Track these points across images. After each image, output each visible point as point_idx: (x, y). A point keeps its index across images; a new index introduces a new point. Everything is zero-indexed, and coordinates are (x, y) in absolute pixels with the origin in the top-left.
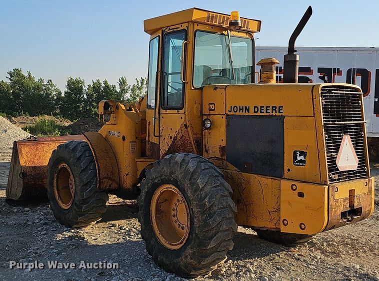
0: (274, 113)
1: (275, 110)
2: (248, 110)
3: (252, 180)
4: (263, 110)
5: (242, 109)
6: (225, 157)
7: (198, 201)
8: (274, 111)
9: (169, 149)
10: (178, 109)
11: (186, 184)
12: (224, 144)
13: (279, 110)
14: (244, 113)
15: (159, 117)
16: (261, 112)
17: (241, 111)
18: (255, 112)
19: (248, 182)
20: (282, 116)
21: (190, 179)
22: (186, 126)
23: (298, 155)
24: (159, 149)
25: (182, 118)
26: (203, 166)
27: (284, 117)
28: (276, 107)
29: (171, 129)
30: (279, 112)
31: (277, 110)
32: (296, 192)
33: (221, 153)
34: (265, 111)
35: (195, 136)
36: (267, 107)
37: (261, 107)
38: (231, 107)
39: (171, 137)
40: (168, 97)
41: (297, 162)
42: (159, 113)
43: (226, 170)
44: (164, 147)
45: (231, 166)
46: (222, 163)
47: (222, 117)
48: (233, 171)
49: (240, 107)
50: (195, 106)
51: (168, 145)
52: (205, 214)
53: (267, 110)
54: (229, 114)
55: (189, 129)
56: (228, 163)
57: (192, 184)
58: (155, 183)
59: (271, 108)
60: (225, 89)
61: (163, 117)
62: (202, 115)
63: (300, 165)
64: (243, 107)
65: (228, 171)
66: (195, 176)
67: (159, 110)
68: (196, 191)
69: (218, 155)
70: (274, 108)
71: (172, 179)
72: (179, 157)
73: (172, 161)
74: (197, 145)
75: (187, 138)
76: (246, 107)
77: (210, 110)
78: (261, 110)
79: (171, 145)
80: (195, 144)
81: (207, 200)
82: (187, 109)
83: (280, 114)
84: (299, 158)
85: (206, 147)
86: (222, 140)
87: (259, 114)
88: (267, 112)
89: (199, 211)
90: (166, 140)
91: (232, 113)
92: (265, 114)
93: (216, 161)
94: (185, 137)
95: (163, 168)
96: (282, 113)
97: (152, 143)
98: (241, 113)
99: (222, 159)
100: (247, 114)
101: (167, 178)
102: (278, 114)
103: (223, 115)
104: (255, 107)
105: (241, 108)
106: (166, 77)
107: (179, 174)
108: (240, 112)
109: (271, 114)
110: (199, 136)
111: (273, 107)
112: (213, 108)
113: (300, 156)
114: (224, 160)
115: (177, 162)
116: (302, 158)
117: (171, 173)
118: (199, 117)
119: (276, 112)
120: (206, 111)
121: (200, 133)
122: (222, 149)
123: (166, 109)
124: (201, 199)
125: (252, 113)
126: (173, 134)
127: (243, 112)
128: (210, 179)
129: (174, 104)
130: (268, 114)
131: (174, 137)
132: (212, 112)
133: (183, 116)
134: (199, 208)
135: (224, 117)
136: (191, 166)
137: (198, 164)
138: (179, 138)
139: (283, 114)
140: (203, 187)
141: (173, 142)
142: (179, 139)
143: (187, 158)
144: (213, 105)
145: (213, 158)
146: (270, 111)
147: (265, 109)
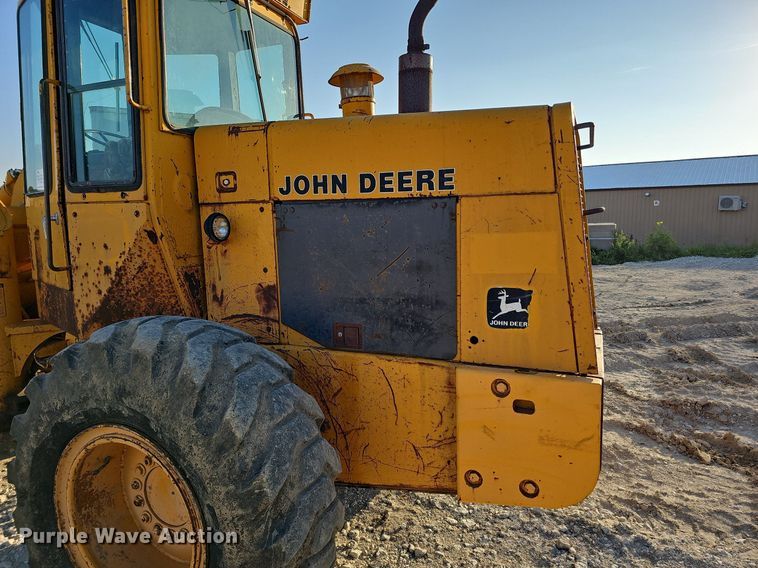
0: (425, 191)
1: (428, 181)
2: (340, 184)
3: (361, 370)
4: (390, 182)
5: (324, 184)
6: (275, 314)
7: (234, 482)
8: (425, 185)
9: (105, 302)
10: (123, 188)
11: (183, 430)
12: (271, 279)
13: (442, 180)
14: (330, 195)
15: (64, 215)
16: (383, 189)
17: (320, 189)
18: (363, 190)
19: (351, 375)
20: (450, 196)
21: (197, 412)
22: (152, 236)
23: (503, 299)
24: (71, 305)
25: (137, 214)
26: (234, 357)
27: (457, 198)
28: (430, 174)
29: (106, 246)
30: (442, 186)
31: (435, 180)
32: (509, 401)
33: (264, 303)
34: (395, 185)
35: (181, 263)
36: (401, 175)
37: (383, 176)
38: (288, 179)
39: (107, 270)
40: (85, 159)
41: (500, 318)
42: (62, 203)
43: (281, 347)
44: (88, 297)
45: (293, 336)
46: (269, 329)
47: (262, 210)
48: (301, 349)
49: (315, 178)
50: (177, 179)
51: (100, 292)
52: (263, 520)
53: (401, 182)
54: (282, 197)
55: (164, 244)
56: (284, 328)
57: (206, 429)
58: (63, 424)
59: (414, 178)
60: (265, 131)
61: (75, 215)
62: (198, 205)
63: (509, 327)
64: (325, 178)
65: (287, 348)
66: (214, 399)
67: (62, 195)
68: (221, 450)
69: (255, 307)
70: (425, 177)
71: (125, 412)
72: (144, 335)
73: (120, 350)
74: (190, 286)
75: (159, 269)
76: (335, 178)
77: (221, 190)
78: (383, 182)
79: (110, 291)
80: (182, 285)
81: (265, 475)
82: (151, 187)
83: (446, 192)
84: (505, 308)
85: (214, 288)
86: (265, 270)
87: (377, 194)
88: (401, 189)
89: (241, 517)
90: (92, 278)
91: (293, 195)
92: (396, 194)
93: (249, 324)
94: (153, 267)
95: (87, 378)
96: (452, 187)
97: (50, 287)
98: (321, 196)
99: (267, 320)
100: (339, 195)
101: (105, 408)
102: (436, 192)
103: (263, 202)
104: (363, 177)
105: (320, 180)
106: (75, 98)
107: (150, 397)
108: (316, 192)
109: (415, 193)
110: (193, 261)
111: (420, 174)
112: (231, 186)
113: (507, 302)
114: (274, 320)
115: (138, 357)
116: (517, 307)
117: (121, 393)
118: (189, 211)
119: (431, 187)
120: (207, 192)
121: (195, 252)
122: (267, 294)
123: (84, 190)
124: (245, 476)
125: (354, 192)
126: (113, 261)
127: (325, 191)
128: (264, 402)
129: (107, 176)
130: (404, 194)
131: (119, 270)
132: (226, 197)
133: (142, 208)
134: (240, 506)
135: (268, 207)
136: (195, 364)
137: (215, 354)
138: (132, 270)
139: (454, 191)
140: (248, 434)
141: (116, 283)
142: (134, 272)
143: (173, 338)
144: (231, 177)
145: (237, 316)
146: (414, 184)
147: (395, 179)
